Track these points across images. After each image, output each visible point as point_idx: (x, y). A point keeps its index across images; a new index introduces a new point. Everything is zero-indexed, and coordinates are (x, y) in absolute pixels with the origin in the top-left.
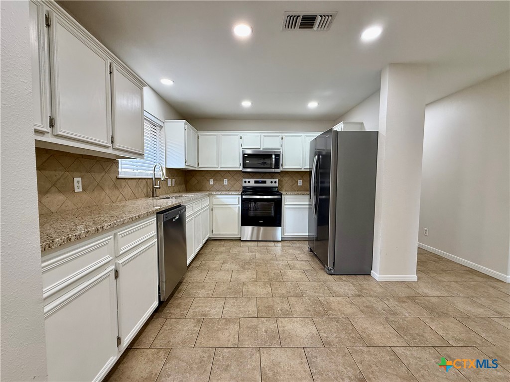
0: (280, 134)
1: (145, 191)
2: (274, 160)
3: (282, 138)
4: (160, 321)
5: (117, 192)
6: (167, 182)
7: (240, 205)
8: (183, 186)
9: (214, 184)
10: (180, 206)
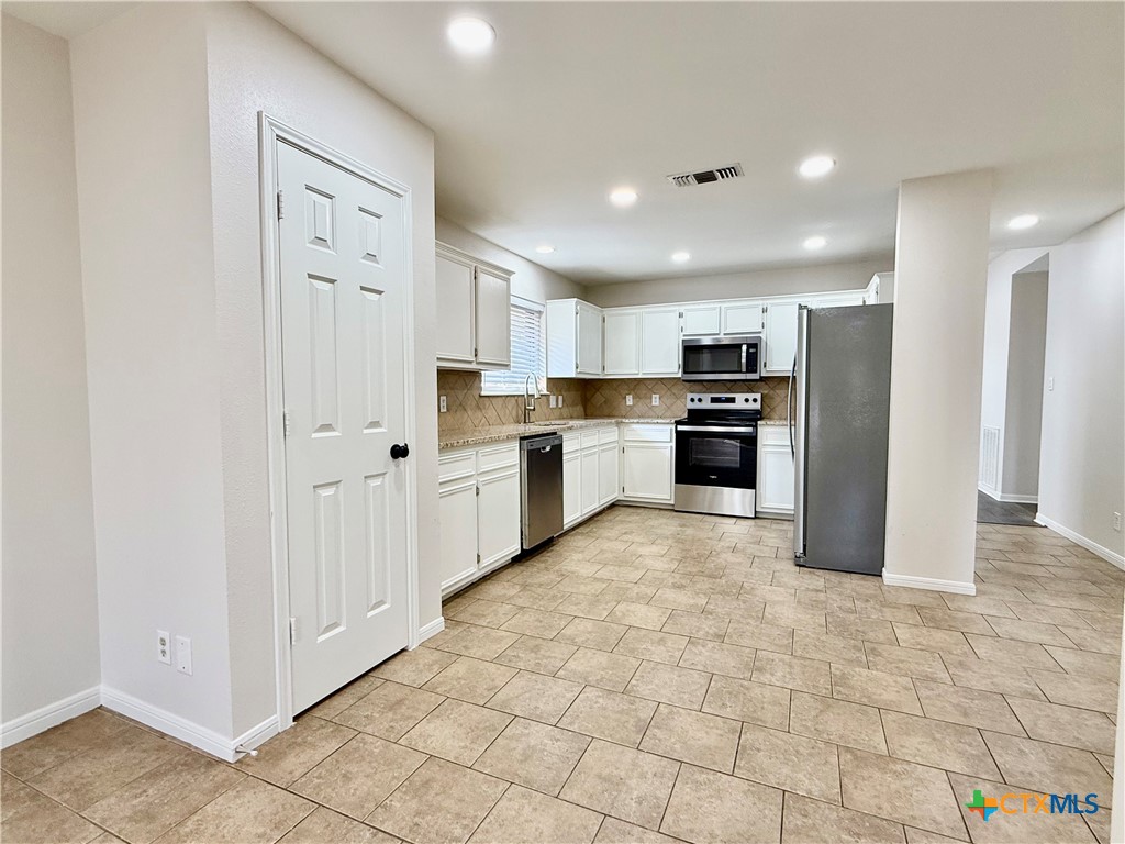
0: (761, 302)
1: (514, 413)
2: (744, 355)
3: (764, 311)
5: (479, 414)
6: (548, 401)
7: (674, 444)
8: (580, 408)
9: (634, 405)
10: (555, 433)
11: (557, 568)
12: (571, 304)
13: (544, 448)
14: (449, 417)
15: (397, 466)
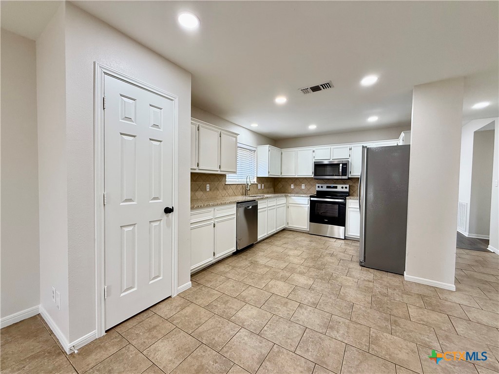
0: (349, 146)
1: (241, 191)
2: (341, 168)
3: (350, 149)
4: (235, 258)
5: (225, 192)
6: (257, 186)
7: (309, 206)
8: (272, 189)
9: (294, 188)
10: (255, 200)
11: (250, 259)
12: (267, 147)
13: (249, 207)
14: (210, 193)
15: (167, 217)
